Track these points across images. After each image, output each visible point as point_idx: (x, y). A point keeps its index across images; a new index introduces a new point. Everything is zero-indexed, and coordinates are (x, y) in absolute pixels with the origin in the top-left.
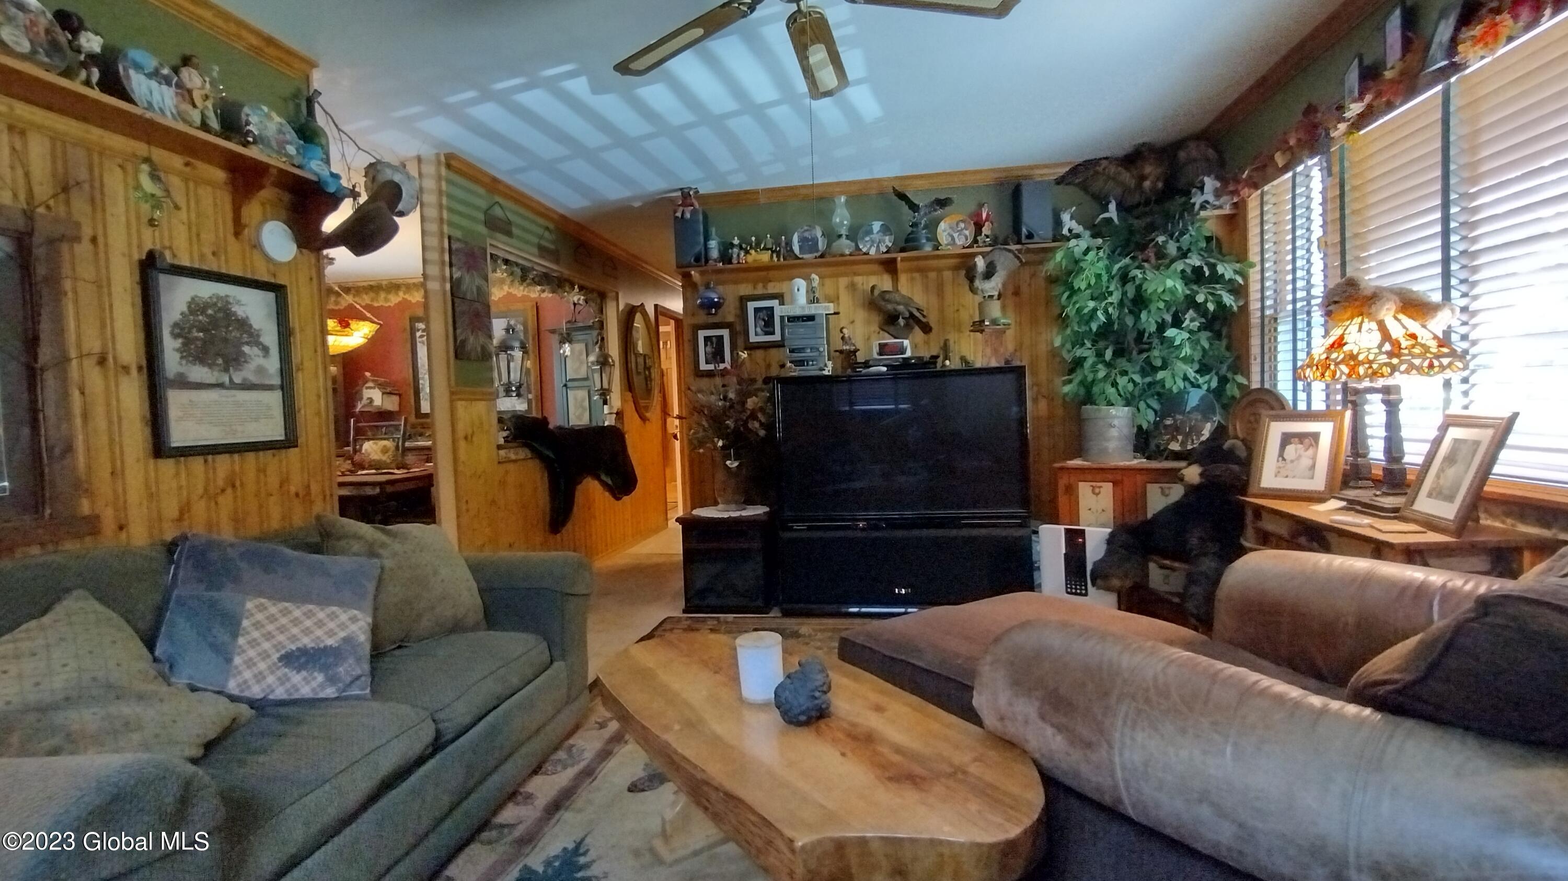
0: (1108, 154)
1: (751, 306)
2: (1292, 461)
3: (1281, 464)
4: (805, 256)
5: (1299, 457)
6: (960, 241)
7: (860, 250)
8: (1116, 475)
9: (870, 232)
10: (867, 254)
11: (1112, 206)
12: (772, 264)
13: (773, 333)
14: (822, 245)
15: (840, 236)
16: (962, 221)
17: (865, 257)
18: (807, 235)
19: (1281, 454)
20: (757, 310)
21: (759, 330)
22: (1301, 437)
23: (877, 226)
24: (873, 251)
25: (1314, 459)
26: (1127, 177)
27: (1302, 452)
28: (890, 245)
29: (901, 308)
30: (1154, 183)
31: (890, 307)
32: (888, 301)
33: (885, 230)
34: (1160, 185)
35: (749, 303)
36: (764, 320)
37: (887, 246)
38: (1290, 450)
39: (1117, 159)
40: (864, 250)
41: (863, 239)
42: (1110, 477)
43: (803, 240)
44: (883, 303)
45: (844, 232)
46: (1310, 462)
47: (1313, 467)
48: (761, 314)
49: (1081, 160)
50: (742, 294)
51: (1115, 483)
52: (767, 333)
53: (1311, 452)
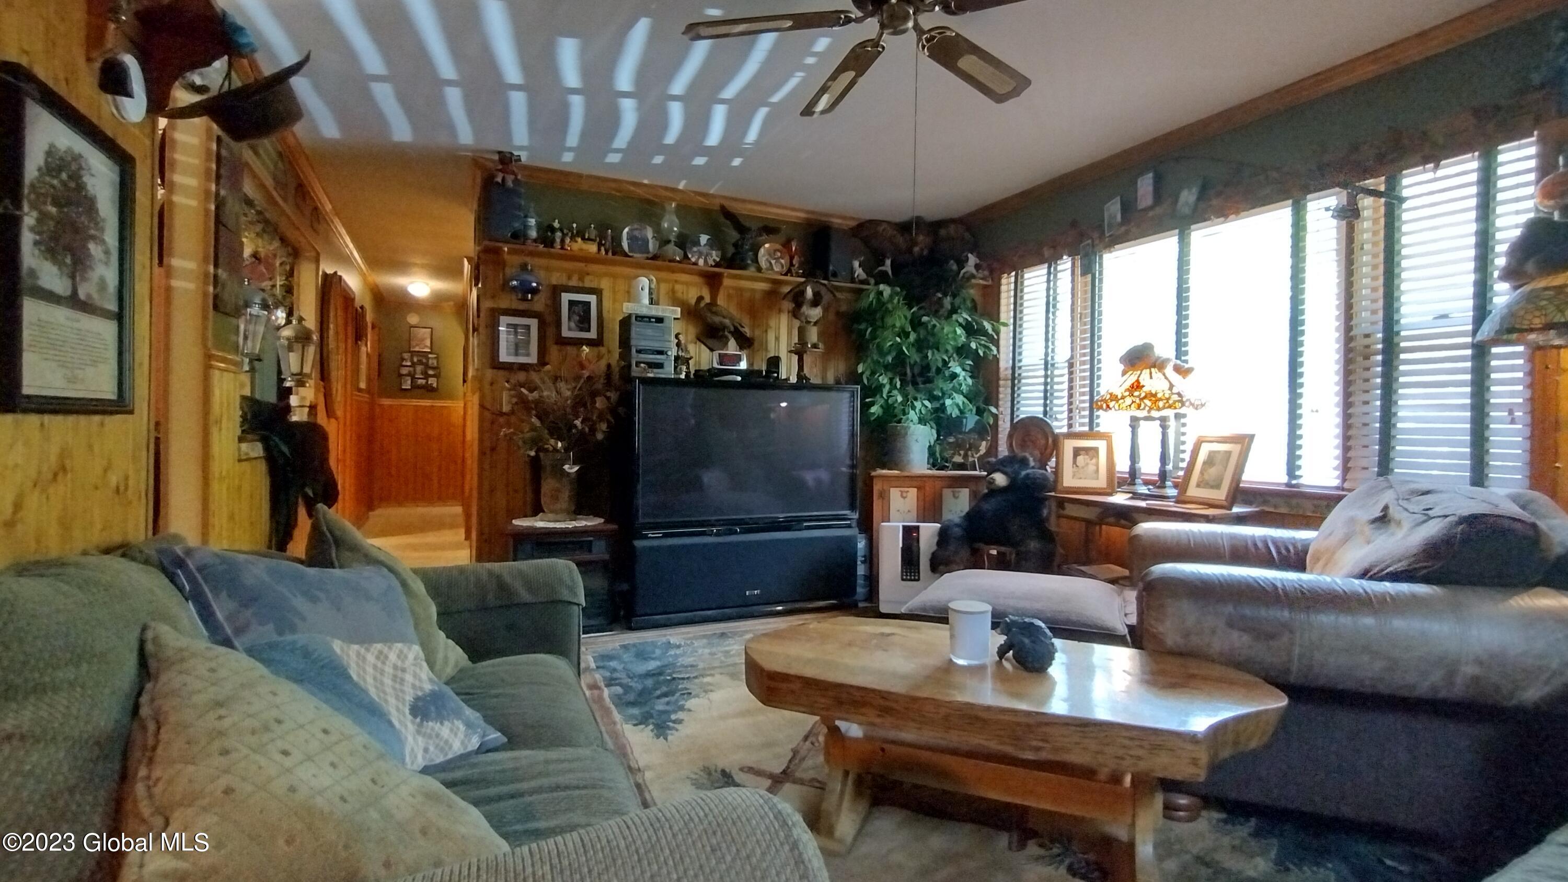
0: (888, 219)
1: (566, 297)
2: (1083, 467)
3: (1075, 469)
4: (635, 255)
5: (1087, 464)
6: (777, 268)
7: (689, 259)
8: (918, 481)
9: (697, 243)
10: (695, 264)
11: (888, 262)
12: (598, 256)
13: (589, 330)
14: (652, 246)
15: (669, 242)
16: (778, 250)
17: (694, 267)
18: (636, 233)
19: (1075, 462)
20: (571, 303)
21: (573, 325)
22: (1087, 450)
23: (704, 239)
24: (701, 262)
25: (1097, 465)
26: (900, 240)
27: (1088, 461)
28: (718, 260)
29: (727, 321)
30: (922, 250)
31: (717, 319)
32: (715, 313)
33: (711, 244)
34: (925, 252)
35: (563, 294)
36: (580, 316)
37: (714, 260)
38: (1080, 459)
39: (896, 224)
40: (693, 260)
41: (691, 249)
42: (915, 483)
43: (631, 238)
44: (709, 315)
45: (673, 239)
46: (1095, 468)
47: (1097, 471)
48: (576, 309)
49: (868, 218)
50: (554, 283)
51: (919, 488)
52: (581, 330)
53: (1094, 461)
